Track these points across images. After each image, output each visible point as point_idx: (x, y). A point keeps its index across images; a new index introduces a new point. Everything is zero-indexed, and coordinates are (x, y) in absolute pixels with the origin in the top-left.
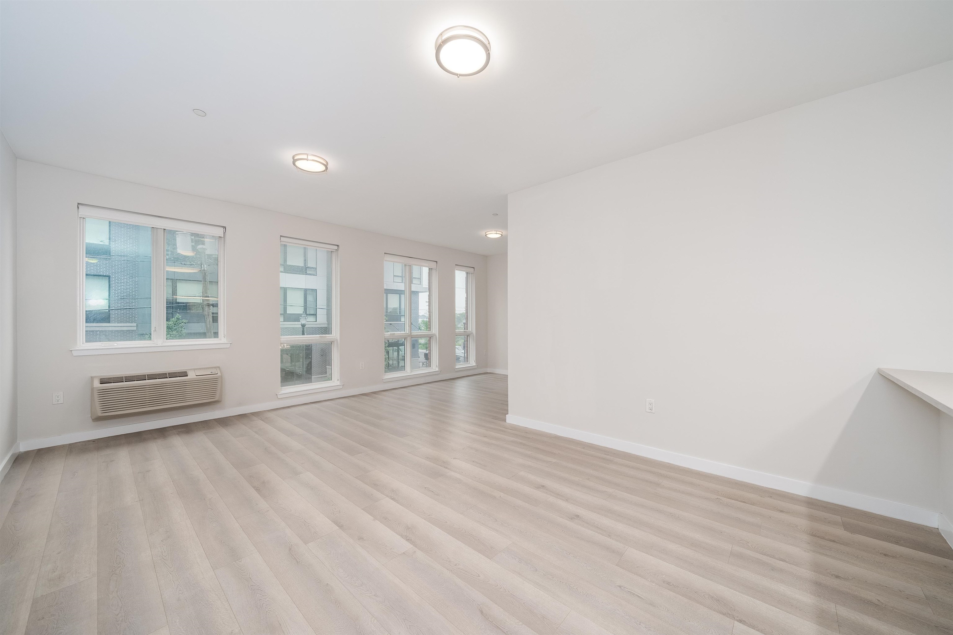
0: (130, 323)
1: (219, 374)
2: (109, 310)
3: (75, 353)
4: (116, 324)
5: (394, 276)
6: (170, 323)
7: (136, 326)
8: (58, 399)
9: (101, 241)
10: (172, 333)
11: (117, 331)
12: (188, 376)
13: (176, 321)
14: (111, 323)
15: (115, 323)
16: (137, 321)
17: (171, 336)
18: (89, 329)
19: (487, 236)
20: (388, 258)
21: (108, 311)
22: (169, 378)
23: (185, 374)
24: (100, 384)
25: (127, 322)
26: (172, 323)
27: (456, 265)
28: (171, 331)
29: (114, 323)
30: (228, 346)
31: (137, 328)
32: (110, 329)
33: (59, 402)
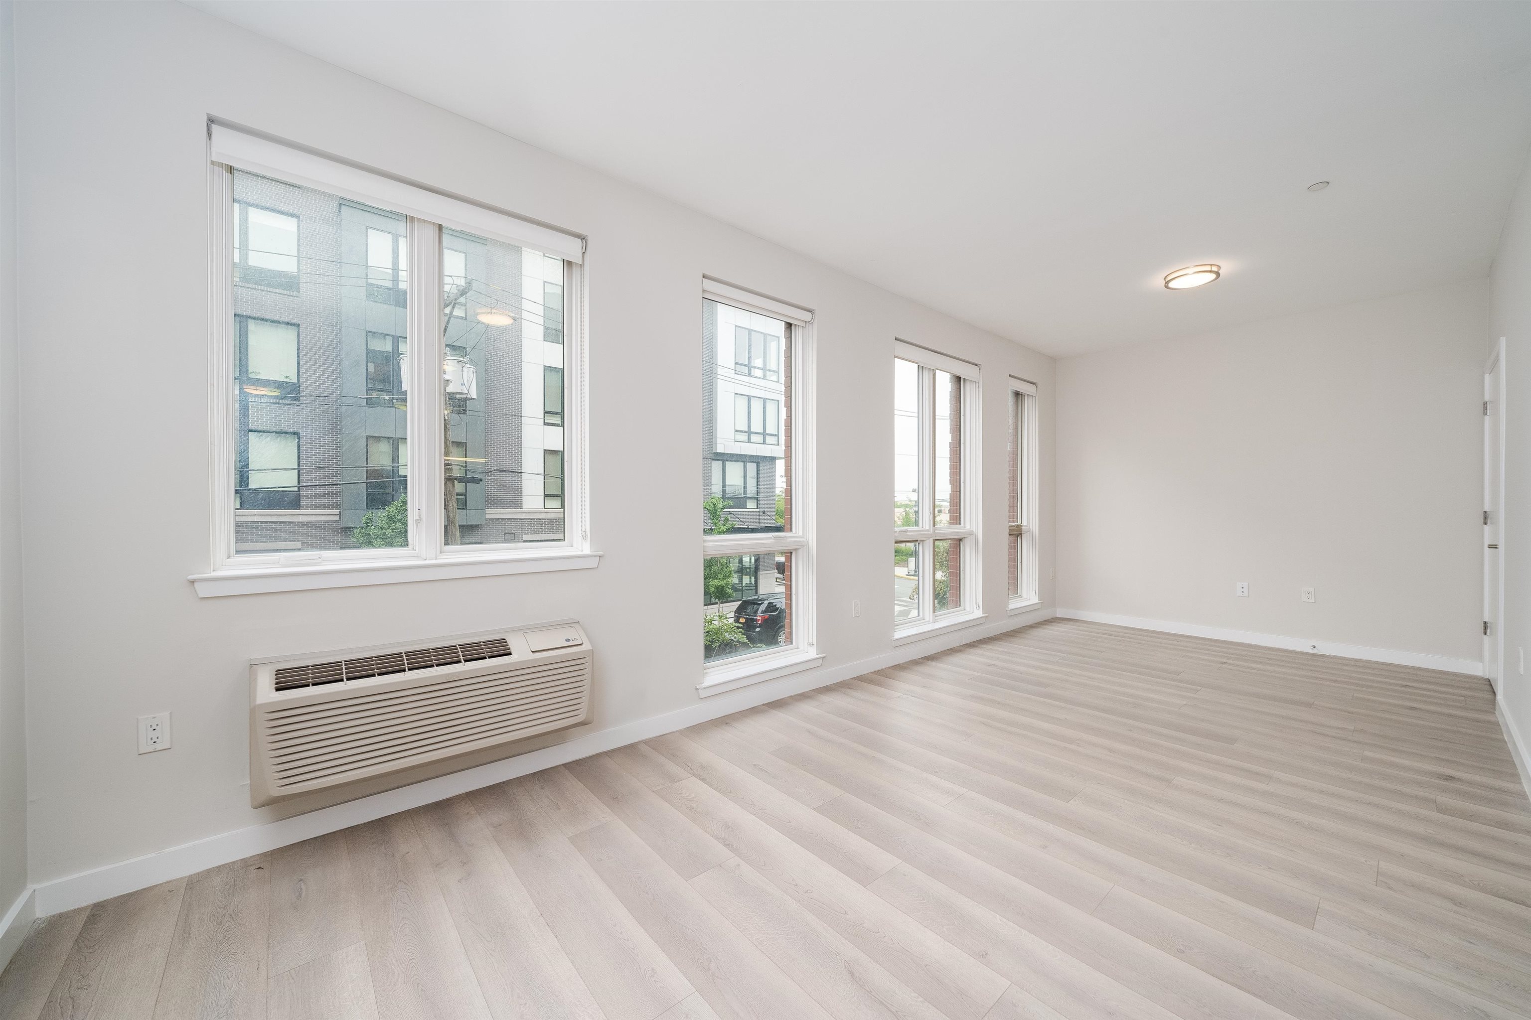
0: (330, 509)
1: (587, 646)
2: (299, 488)
3: (203, 590)
4: (310, 512)
5: (736, 431)
6: (392, 509)
7: (338, 513)
8: (154, 735)
9: (287, 377)
10: (394, 526)
11: (310, 522)
12: (510, 654)
13: (401, 506)
14: (302, 509)
15: (308, 509)
16: (340, 507)
17: (393, 532)
18: (239, 519)
19: (1171, 285)
20: (901, 348)
21: (296, 489)
22: (466, 661)
23: (500, 649)
24: (278, 690)
25: (326, 507)
26: (395, 509)
27: (1010, 376)
28: (393, 523)
29: (306, 509)
30: (593, 563)
31: (340, 518)
32: (301, 519)
33: (158, 747)
